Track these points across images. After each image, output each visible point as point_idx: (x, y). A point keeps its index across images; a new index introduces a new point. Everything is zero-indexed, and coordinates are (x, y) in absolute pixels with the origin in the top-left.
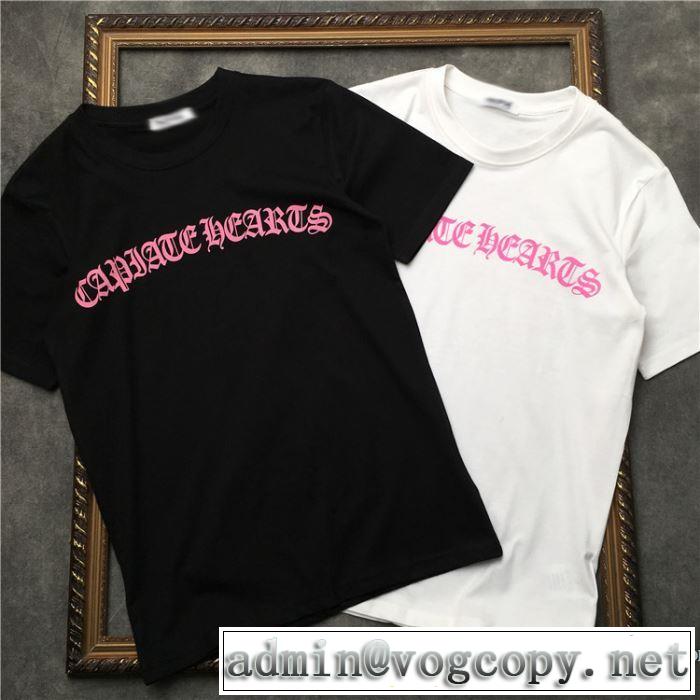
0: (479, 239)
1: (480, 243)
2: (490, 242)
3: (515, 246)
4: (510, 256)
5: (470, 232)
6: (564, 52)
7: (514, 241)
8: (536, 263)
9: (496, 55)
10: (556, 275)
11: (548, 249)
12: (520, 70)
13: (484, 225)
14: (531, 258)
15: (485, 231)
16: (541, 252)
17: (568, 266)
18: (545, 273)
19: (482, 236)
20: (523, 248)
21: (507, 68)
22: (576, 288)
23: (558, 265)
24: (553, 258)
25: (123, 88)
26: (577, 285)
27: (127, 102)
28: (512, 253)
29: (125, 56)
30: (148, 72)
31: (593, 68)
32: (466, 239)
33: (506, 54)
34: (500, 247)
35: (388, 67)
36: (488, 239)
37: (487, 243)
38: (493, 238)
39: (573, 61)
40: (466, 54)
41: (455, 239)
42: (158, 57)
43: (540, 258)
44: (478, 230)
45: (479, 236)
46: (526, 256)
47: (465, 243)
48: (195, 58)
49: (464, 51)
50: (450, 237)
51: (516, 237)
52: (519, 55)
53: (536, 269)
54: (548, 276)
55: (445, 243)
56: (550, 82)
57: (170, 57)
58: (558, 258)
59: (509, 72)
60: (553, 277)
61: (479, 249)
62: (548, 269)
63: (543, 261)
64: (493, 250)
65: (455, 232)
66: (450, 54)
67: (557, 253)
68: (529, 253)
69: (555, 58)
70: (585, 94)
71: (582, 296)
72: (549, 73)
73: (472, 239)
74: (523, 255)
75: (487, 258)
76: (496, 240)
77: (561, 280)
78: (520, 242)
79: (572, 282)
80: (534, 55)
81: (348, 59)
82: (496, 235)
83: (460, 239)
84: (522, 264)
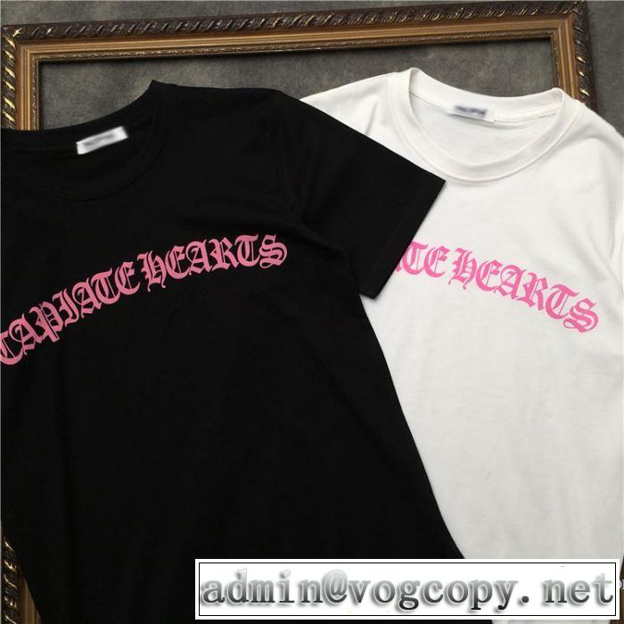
0: (455, 267)
1: (456, 271)
2: (467, 269)
3: (496, 272)
4: (490, 285)
5: (443, 259)
6: (543, 49)
7: (494, 267)
8: (521, 292)
9: (466, 54)
10: (544, 305)
11: (533, 275)
12: (495, 71)
13: (459, 250)
14: (515, 287)
15: (461, 258)
16: (526, 279)
17: (559, 294)
18: (531, 304)
19: (457, 263)
20: (506, 276)
21: (480, 69)
22: (569, 320)
23: (546, 294)
24: (540, 286)
25: (46, 108)
26: (569, 316)
27: (51, 123)
28: (493, 281)
29: (47, 71)
30: (73, 89)
31: (579, 66)
32: (440, 267)
33: (477, 52)
34: (478, 274)
35: (345, 72)
36: (465, 266)
37: (464, 271)
38: (470, 264)
39: (554, 58)
40: (432, 55)
41: (427, 267)
42: (84, 70)
43: (525, 286)
44: (453, 256)
45: (454, 263)
46: (510, 285)
47: (438, 271)
48: (126, 71)
49: (430, 51)
50: (421, 264)
51: (495, 263)
52: (492, 53)
53: (521, 299)
54: (535, 308)
55: (416, 272)
56: (528, 84)
57: (97, 70)
58: (545, 286)
59: (482, 73)
60: (540, 308)
61: (455, 278)
62: (535, 299)
63: (529, 289)
64: (471, 278)
65: (427, 259)
66: (413, 55)
67: (544, 281)
68: (512, 281)
69: (534, 55)
70: (571, 95)
71: (576, 331)
72: (527, 72)
73: (447, 267)
74: (505, 283)
75: (465, 288)
76: (474, 268)
77: (550, 312)
78: (500, 269)
79: (563, 313)
80: (510, 53)
81: (298, 65)
82: (474, 261)
83: (433, 268)
84: (504, 293)
